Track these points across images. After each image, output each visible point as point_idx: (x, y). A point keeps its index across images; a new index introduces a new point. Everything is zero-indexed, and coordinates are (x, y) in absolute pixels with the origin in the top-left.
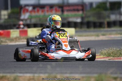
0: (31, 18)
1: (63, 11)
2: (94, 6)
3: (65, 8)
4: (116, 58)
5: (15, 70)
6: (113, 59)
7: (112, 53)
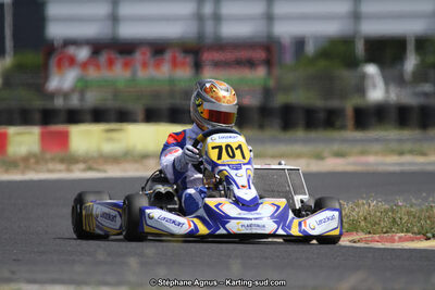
0: (82, 87)
1: (198, 66)
2: (310, 49)
3: (206, 56)
4: (376, 237)
5: (13, 273)
6: (367, 241)
7: (365, 219)
